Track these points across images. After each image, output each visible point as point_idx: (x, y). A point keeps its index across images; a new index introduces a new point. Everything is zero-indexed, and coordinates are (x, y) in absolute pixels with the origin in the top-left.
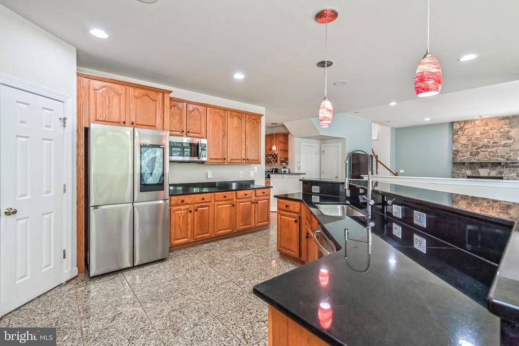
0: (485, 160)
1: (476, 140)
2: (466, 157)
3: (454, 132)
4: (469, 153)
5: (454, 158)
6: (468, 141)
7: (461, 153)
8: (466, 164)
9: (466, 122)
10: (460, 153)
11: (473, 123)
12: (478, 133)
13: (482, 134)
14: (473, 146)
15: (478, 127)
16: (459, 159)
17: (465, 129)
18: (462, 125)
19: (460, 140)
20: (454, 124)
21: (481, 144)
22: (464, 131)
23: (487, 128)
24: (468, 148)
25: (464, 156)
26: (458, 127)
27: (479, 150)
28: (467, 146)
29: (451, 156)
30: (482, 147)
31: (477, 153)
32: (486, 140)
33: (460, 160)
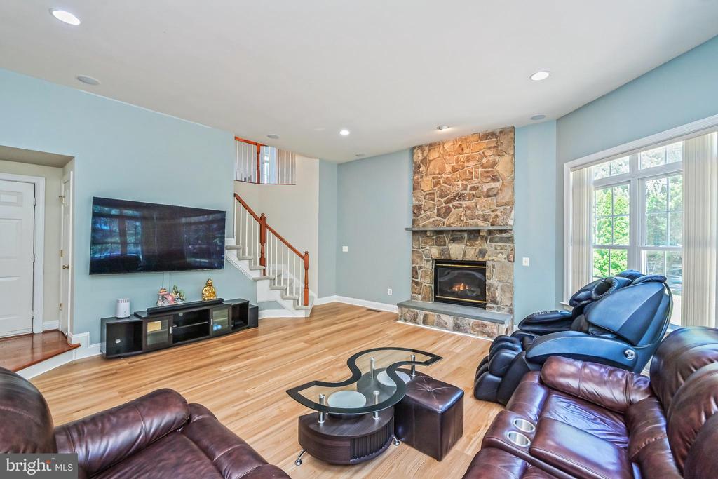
0: (458, 226)
1: (445, 183)
2: (431, 220)
3: (416, 168)
4: (436, 211)
5: (414, 221)
6: (435, 186)
7: (425, 211)
8: (428, 234)
9: (431, 146)
10: (423, 212)
11: (441, 147)
12: (449, 168)
13: (454, 170)
14: (441, 196)
15: (449, 155)
16: (421, 225)
17: (430, 161)
18: (425, 154)
19: (422, 184)
20: (415, 151)
21: (453, 191)
22: (429, 166)
23: (462, 158)
24: (433, 200)
25: (428, 218)
26: (421, 158)
27: (450, 205)
28: (433, 196)
29: (411, 217)
30: (454, 199)
31: (448, 211)
32: (459, 183)
33: (424, 226)
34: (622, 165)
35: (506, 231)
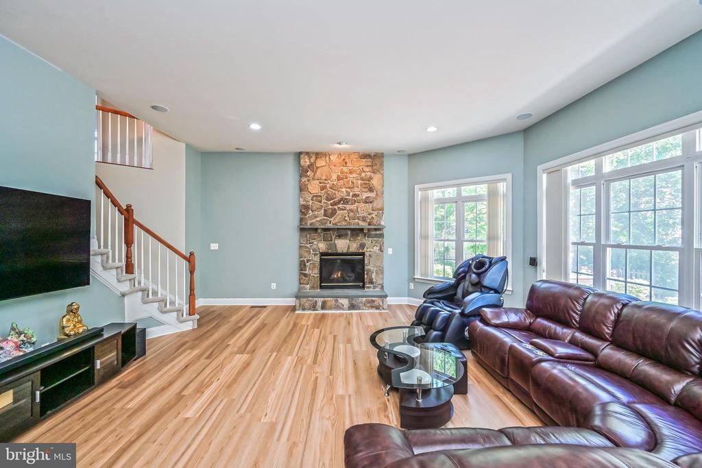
0: (343, 225)
1: (331, 188)
2: (318, 219)
3: (303, 172)
4: (323, 211)
5: (301, 220)
6: (321, 190)
7: (312, 211)
8: (319, 231)
9: (318, 155)
10: (310, 212)
11: (328, 158)
12: (334, 177)
13: (339, 178)
14: (328, 199)
15: (335, 166)
16: (309, 222)
17: (317, 168)
18: (312, 160)
19: (309, 187)
20: (302, 156)
21: (338, 196)
22: (316, 172)
23: (345, 169)
24: (321, 202)
25: (316, 217)
26: (308, 163)
27: (336, 207)
28: (319, 198)
29: (297, 216)
30: (339, 202)
31: (334, 213)
32: (344, 190)
33: (311, 224)
34: (451, 192)
35: (379, 229)
